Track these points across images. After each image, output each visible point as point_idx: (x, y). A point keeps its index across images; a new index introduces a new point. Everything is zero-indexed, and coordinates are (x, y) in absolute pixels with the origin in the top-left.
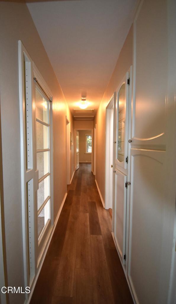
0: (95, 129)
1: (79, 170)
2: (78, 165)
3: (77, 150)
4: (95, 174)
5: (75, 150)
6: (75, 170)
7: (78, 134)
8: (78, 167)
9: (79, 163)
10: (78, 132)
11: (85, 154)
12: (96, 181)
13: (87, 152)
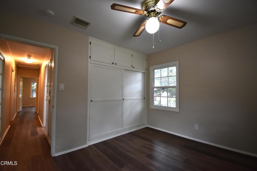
0: (39, 77)
1: (21, 112)
2: (21, 107)
3: (20, 96)
4: (38, 112)
5: (18, 95)
6: (17, 112)
7: (22, 81)
8: (21, 110)
9: (22, 107)
10: (23, 79)
11: (29, 98)
12: (39, 116)
13: (31, 97)
